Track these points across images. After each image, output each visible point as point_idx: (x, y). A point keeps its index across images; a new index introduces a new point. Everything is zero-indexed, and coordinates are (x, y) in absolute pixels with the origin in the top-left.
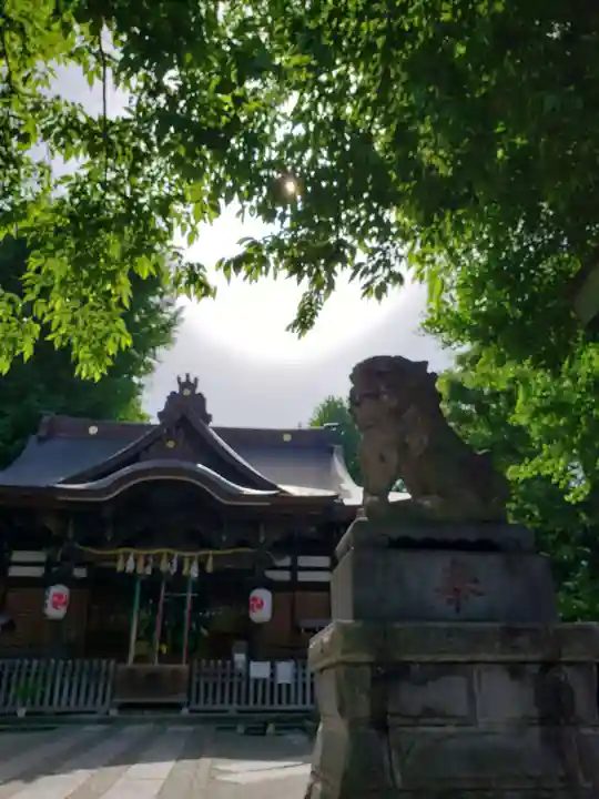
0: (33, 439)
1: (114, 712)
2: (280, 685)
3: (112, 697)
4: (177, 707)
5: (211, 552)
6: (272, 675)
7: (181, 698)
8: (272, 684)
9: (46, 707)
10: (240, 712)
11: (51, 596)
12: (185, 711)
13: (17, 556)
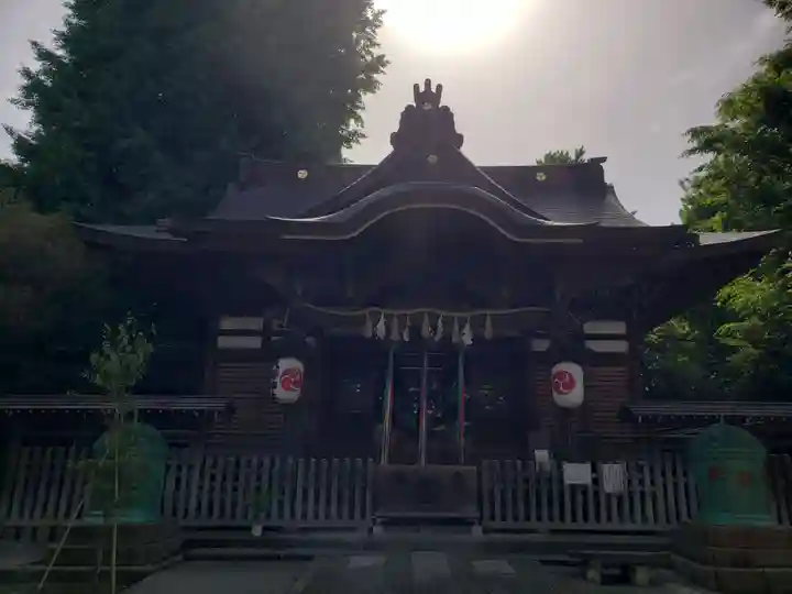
0: (231, 188)
1: (377, 530)
2: (609, 496)
3: (375, 509)
4: (464, 523)
5: (488, 312)
6: (596, 481)
7: (471, 511)
8: (596, 494)
9: (286, 522)
10: (554, 532)
11: (281, 371)
12: (477, 531)
13: (227, 323)
